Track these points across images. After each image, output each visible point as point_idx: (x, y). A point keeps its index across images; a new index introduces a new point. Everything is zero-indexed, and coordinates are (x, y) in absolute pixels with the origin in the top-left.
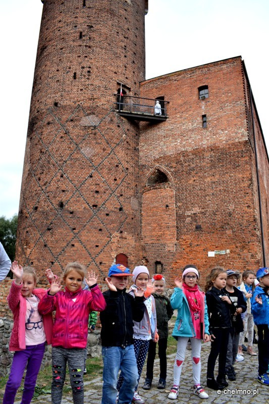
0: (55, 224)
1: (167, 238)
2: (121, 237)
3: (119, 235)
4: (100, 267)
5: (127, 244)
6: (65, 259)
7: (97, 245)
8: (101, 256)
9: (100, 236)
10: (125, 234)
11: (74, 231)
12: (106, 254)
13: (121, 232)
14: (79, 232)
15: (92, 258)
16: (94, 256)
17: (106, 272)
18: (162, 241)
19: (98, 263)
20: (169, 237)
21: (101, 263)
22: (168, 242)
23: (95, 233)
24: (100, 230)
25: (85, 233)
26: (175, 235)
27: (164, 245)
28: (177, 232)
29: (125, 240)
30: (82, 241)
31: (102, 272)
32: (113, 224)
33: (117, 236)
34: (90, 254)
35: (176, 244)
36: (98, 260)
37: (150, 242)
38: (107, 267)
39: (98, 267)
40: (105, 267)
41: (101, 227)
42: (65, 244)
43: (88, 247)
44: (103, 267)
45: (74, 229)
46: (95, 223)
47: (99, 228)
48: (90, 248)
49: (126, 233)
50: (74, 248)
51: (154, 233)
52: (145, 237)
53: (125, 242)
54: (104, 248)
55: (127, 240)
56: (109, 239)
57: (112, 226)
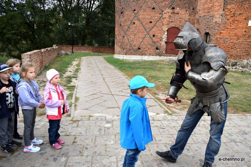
0: (124, 9)
1: (215, 9)
2: (173, 13)
3: (170, 11)
4: (153, 38)
5: (180, 18)
6: (130, 34)
7: (151, 21)
8: (154, 30)
9: (152, 13)
10: (177, 10)
11: (135, 12)
12: (158, 28)
13: (173, 8)
14: (138, 12)
15: (147, 32)
16: (148, 30)
17: (158, 42)
18: (211, 13)
19: (152, 36)
20: (217, 8)
21: (154, 36)
22: (216, 13)
23: (149, 11)
24: (154, 8)
25: (141, 12)
26: (222, 6)
27: (213, 17)
28: (224, 2)
29: (177, 15)
30: (140, 19)
31: (155, 42)
32: (165, 2)
33: (169, 12)
34: (145, 29)
35: (222, 15)
36: (151, 34)
37: (203, 15)
38: (159, 39)
39: (151, 39)
40: (157, 39)
41: (153, 6)
42: (129, 23)
43: (144, 24)
44: (155, 38)
45: (135, 10)
46: (149, 3)
47: (153, 7)
48: (145, 24)
49: (178, 8)
50: (135, 25)
51: (206, 6)
52: (200, 10)
53: (177, 16)
54: (156, 24)
55: (180, 15)
56: (161, 15)
57: (163, 4)
